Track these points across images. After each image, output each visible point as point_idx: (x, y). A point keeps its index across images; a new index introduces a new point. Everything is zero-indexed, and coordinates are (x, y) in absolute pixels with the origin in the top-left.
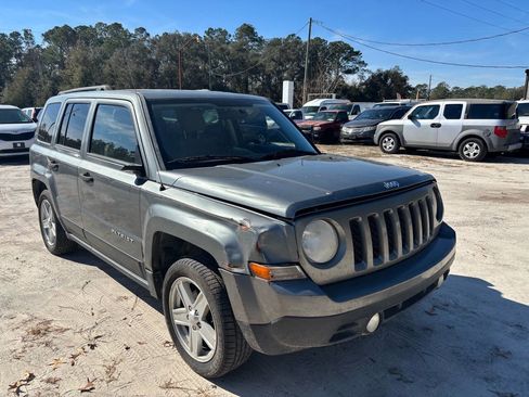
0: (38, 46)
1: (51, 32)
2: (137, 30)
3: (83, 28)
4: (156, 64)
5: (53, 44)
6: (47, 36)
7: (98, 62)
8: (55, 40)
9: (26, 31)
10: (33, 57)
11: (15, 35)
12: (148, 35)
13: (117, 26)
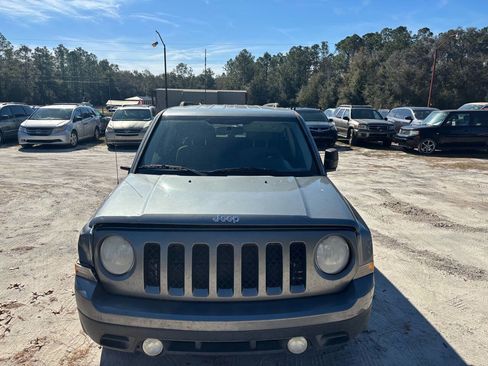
0: (331, 55)
1: (343, 42)
2: (420, 31)
3: (370, 35)
4: (430, 63)
5: (342, 52)
6: (338, 46)
7: (375, 64)
8: (344, 48)
9: (324, 43)
10: (326, 64)
11: (316, 46)
12: (432, 34)
13: (402, 29)
